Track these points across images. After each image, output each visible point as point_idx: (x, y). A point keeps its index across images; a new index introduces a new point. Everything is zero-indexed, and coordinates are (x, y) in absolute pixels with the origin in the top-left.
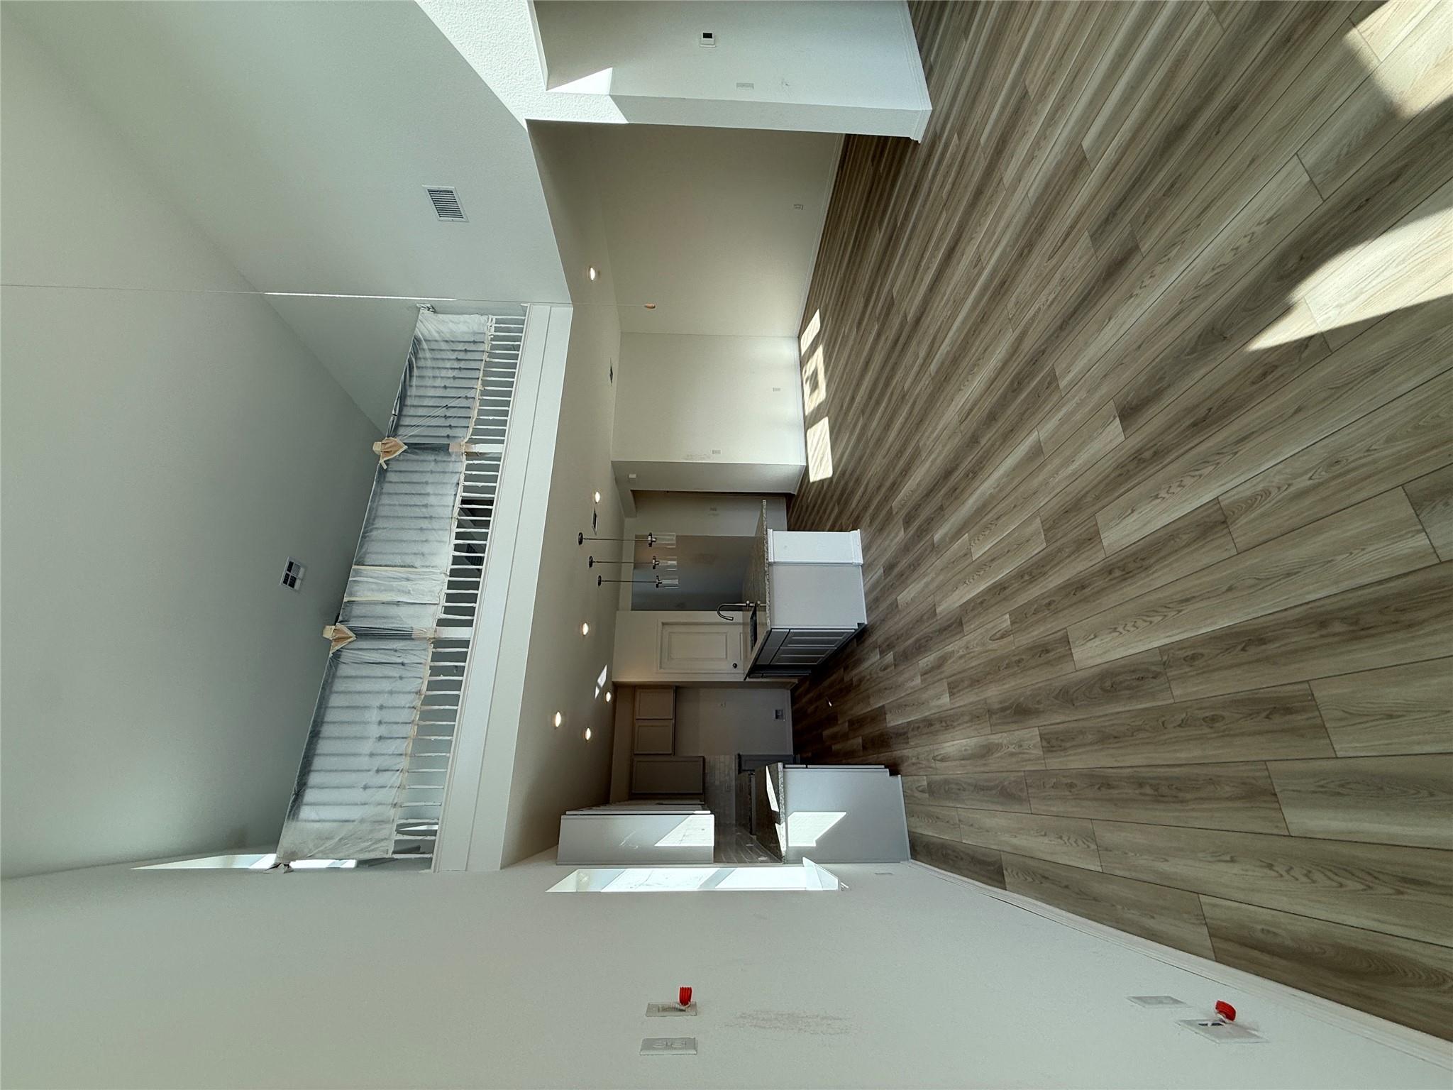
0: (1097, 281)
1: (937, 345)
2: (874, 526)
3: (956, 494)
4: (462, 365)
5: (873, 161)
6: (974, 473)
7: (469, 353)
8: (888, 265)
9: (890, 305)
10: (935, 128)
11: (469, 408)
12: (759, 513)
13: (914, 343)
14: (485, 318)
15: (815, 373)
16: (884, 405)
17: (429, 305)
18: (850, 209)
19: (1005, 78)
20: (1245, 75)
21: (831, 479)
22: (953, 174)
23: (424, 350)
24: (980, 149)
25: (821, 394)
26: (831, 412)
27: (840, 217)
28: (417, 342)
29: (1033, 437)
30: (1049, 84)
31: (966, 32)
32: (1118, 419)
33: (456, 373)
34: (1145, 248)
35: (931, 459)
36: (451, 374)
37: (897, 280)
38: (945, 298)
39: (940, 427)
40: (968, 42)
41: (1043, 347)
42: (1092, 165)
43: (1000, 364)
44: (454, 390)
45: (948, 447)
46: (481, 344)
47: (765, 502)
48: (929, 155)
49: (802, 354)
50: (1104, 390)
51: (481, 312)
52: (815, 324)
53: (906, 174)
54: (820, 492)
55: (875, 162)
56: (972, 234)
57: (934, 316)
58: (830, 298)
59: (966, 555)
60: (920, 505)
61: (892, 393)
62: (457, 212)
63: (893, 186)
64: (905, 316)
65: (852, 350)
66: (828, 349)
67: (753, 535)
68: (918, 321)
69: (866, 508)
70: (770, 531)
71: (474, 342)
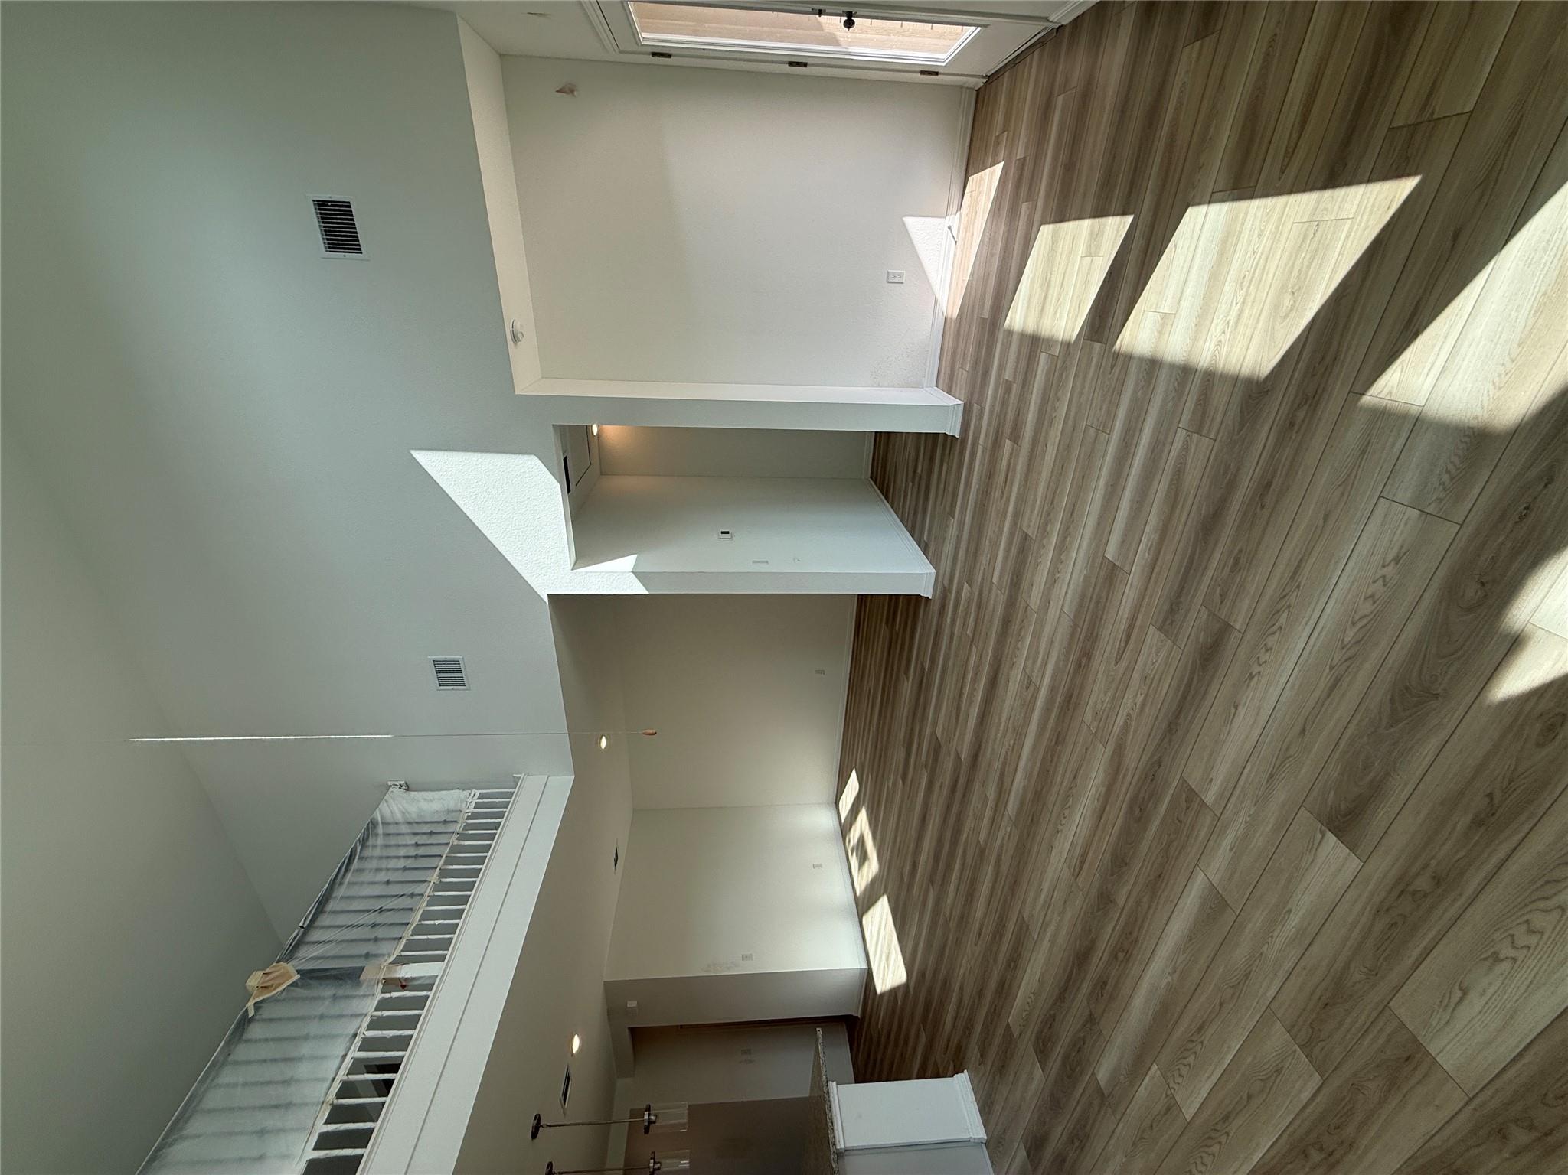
0: (1193, 672)
1: (1008, 780)
2: (989, 1063)
3: (1107, 992)
4: (421, 851)
5: (887, 624)
6: (1126, 950)
7: (434, 836)
8: (925, 709)
9: (936, 749)
10: (943, 584)
11: (411, 909)
12: (813, 1053)
13: (977, 784)
14: (467, 793)
15: (861, 840)
16: (957, 866)
17: (402, 783)
18: (872, 667)
19: (1001, 529)
20: (1263, 457)
21: (907, 985)
22: (973, 615)
23: (377, 835)
24: (994, 588)
25: (873, 866)
26: (890, 887)
27: (863, 677)
28: (373, 824)
29: (1199, 883)
30: (1047, 524)
31: (952, 514)
32: (1329, 834)
33: (410, 863)
34: (1238, 624)
35: (1048, 936)
36: (401, 863)
37: (938, 721)
38: (1002, 728)
39: (1046, 886)
40: (956, 520)
41: (1156, 758)
42: (1126, 569)
43: (1103, 790)
44: (399, 886)
45: (1068, 915)
46: (455, 824)
47: (819, 1032)
48: (943, 606)
49: (843, 821)
50: (1281, 794)
51: (463, 787)
52: (853, 785)
53: (923, 628)
54: (894, 1011)
55: (890, 625)
56: (1012, 659)
57: (993, 749)
58: (866, 752)
59: (1168, 1109)
60: (1054, 1017)
61: (965, 851)
62: (459, 681)
63: (912, 637)
64: (958, 756)
65: (900, 808)
66: (872, 812)
67: (808, 1095)
68: (975, 757)
69: (968, 1030)
70: (833, 1085)
71: (445, 822)
